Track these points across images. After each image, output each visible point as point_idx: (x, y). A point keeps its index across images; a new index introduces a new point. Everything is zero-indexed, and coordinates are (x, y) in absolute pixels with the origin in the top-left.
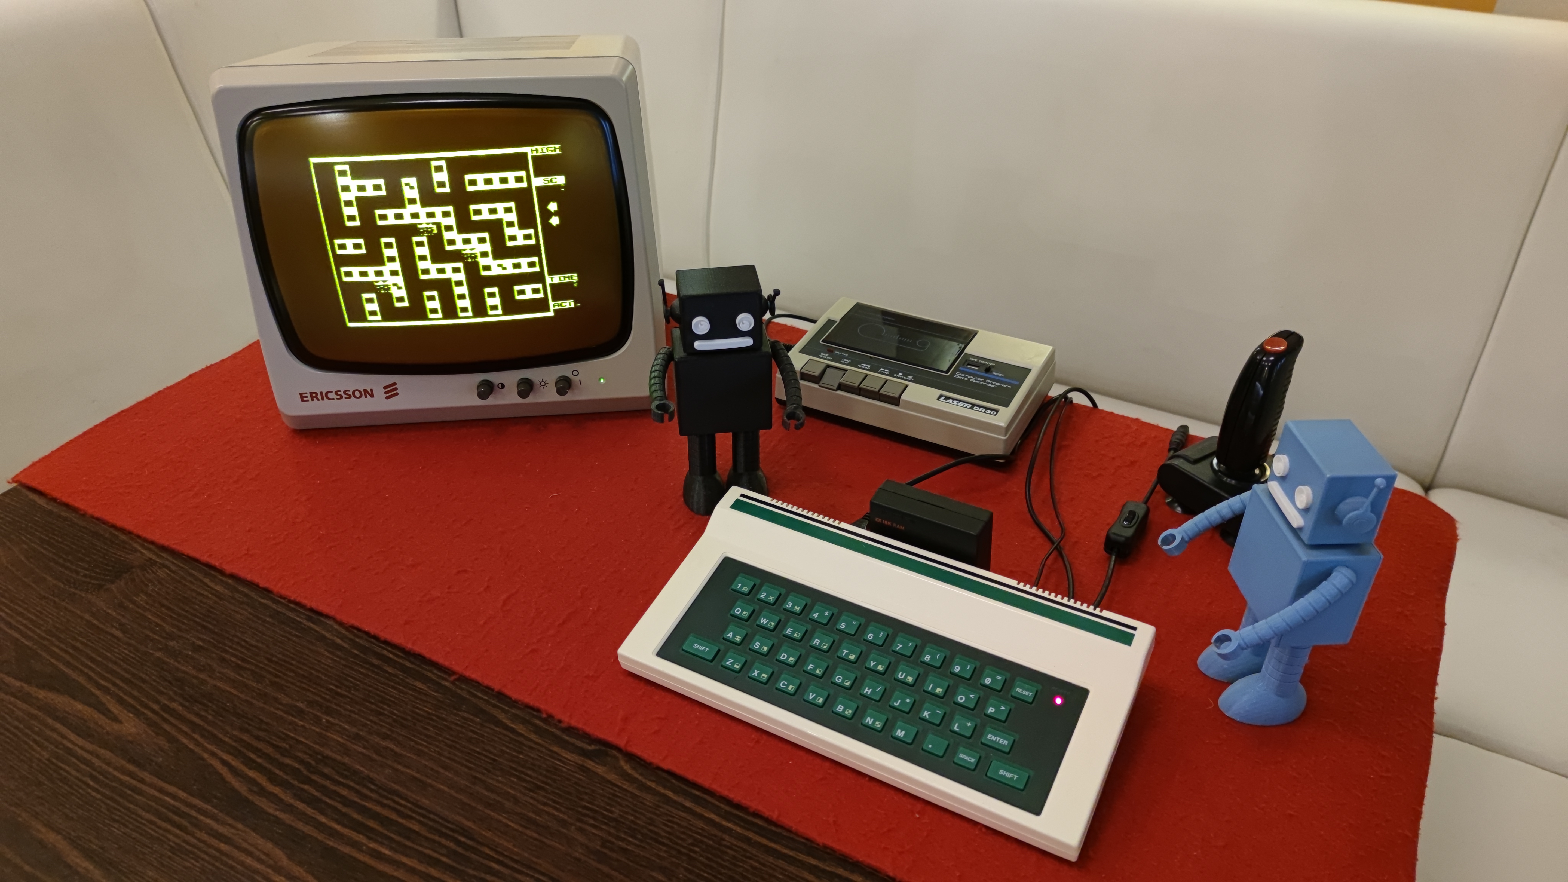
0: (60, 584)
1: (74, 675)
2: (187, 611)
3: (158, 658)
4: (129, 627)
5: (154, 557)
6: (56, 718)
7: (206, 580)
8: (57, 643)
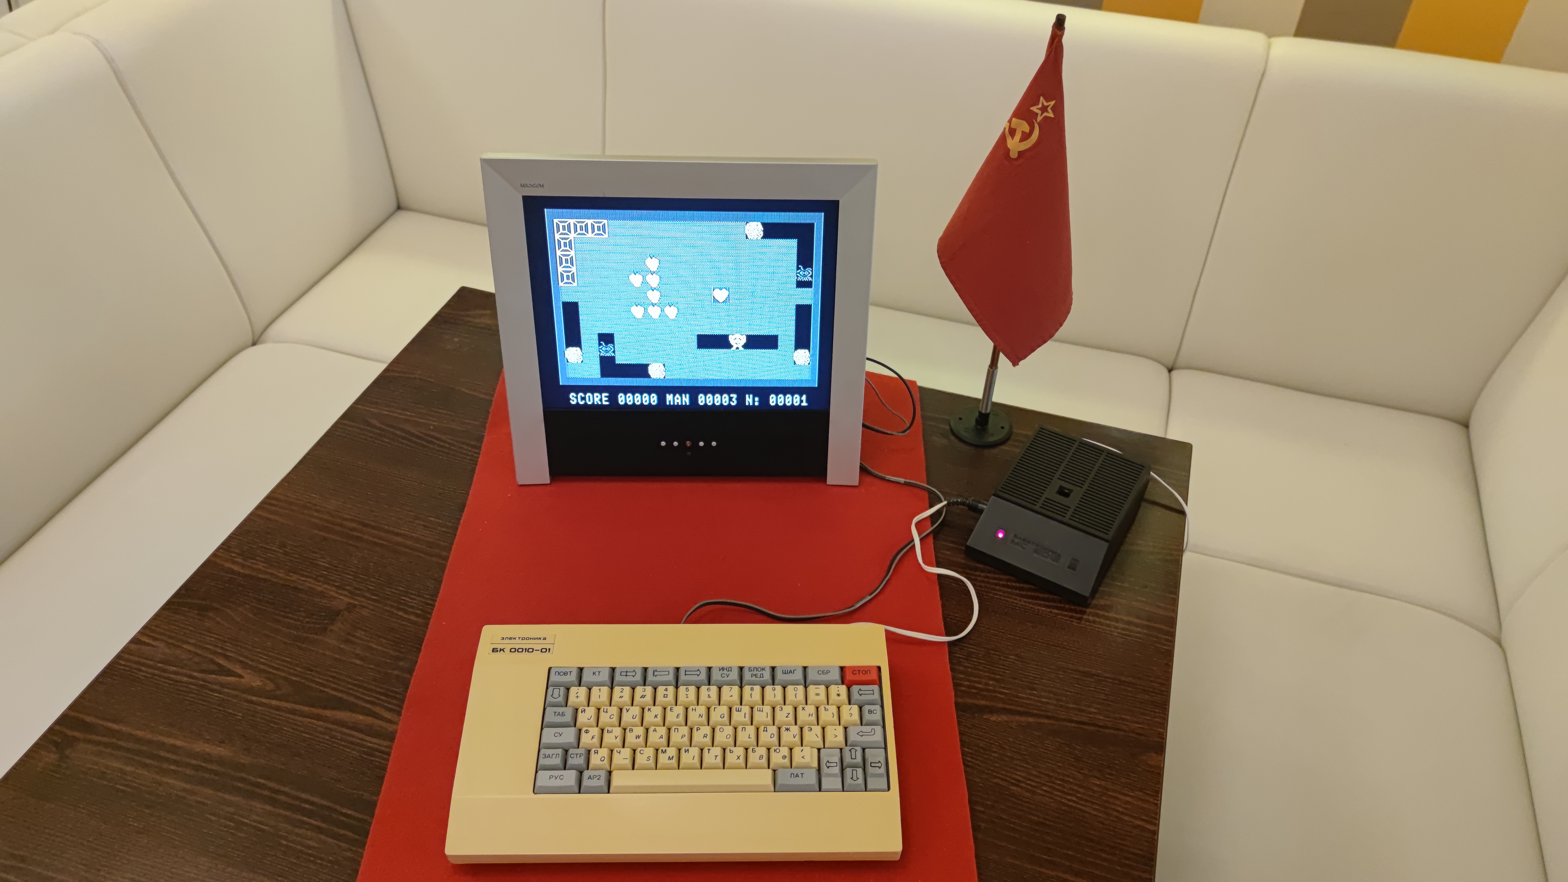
0: (292, 631)
1: (345, 697)
2: (399, 638)
3: (397, 676)
5: (352, 601)
7: (400, 613)
8: (317, 675)
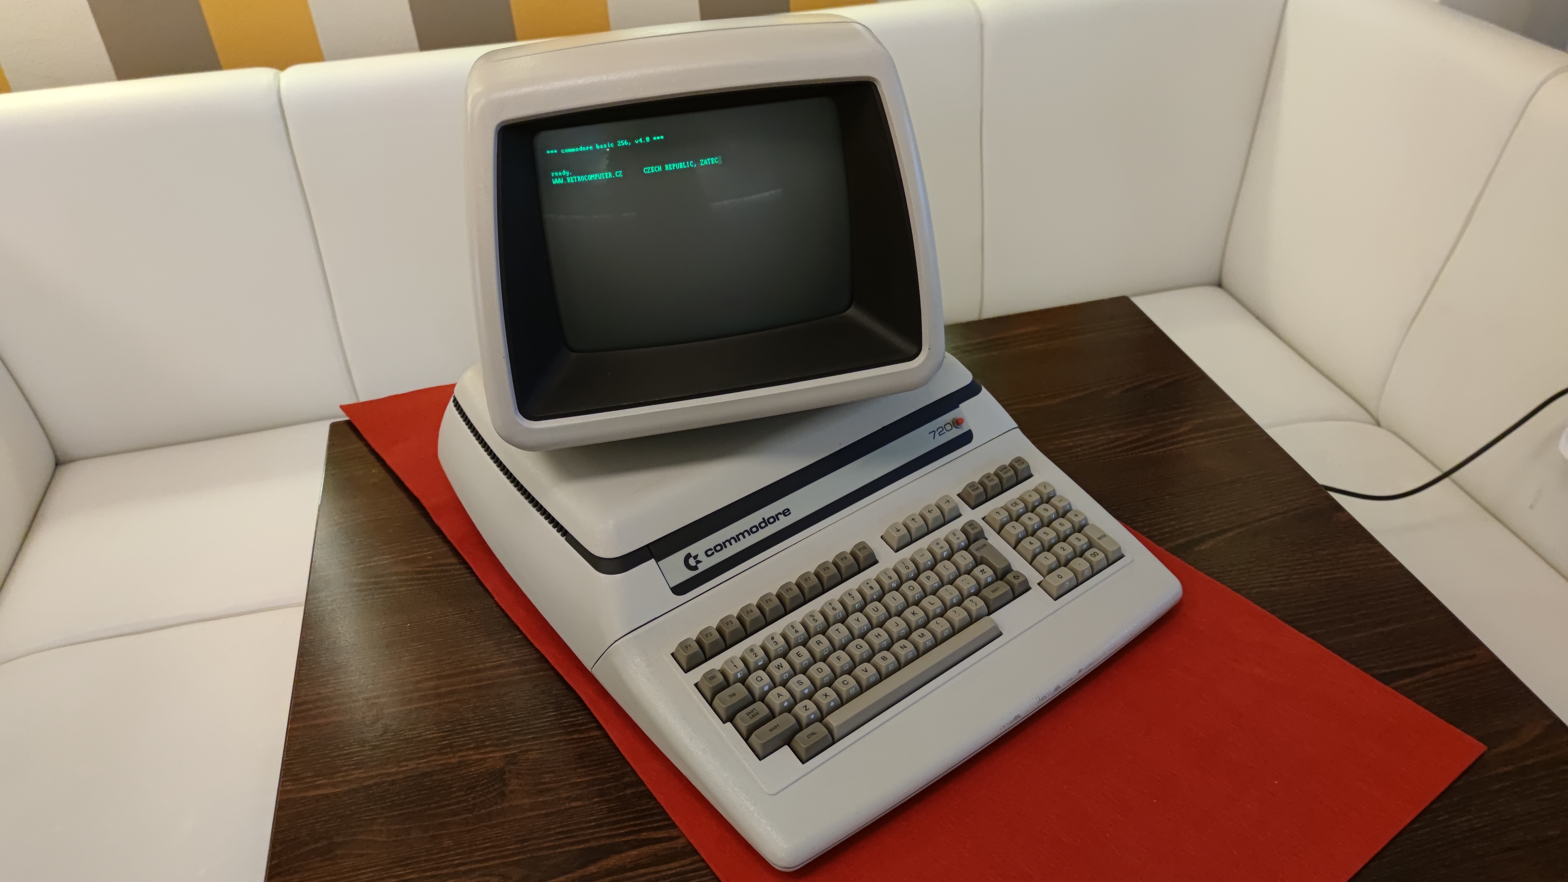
0: (466, 816)
1: (593, 844)
3: (630, 795)
4: (575, 796)
6: (631, 870)
